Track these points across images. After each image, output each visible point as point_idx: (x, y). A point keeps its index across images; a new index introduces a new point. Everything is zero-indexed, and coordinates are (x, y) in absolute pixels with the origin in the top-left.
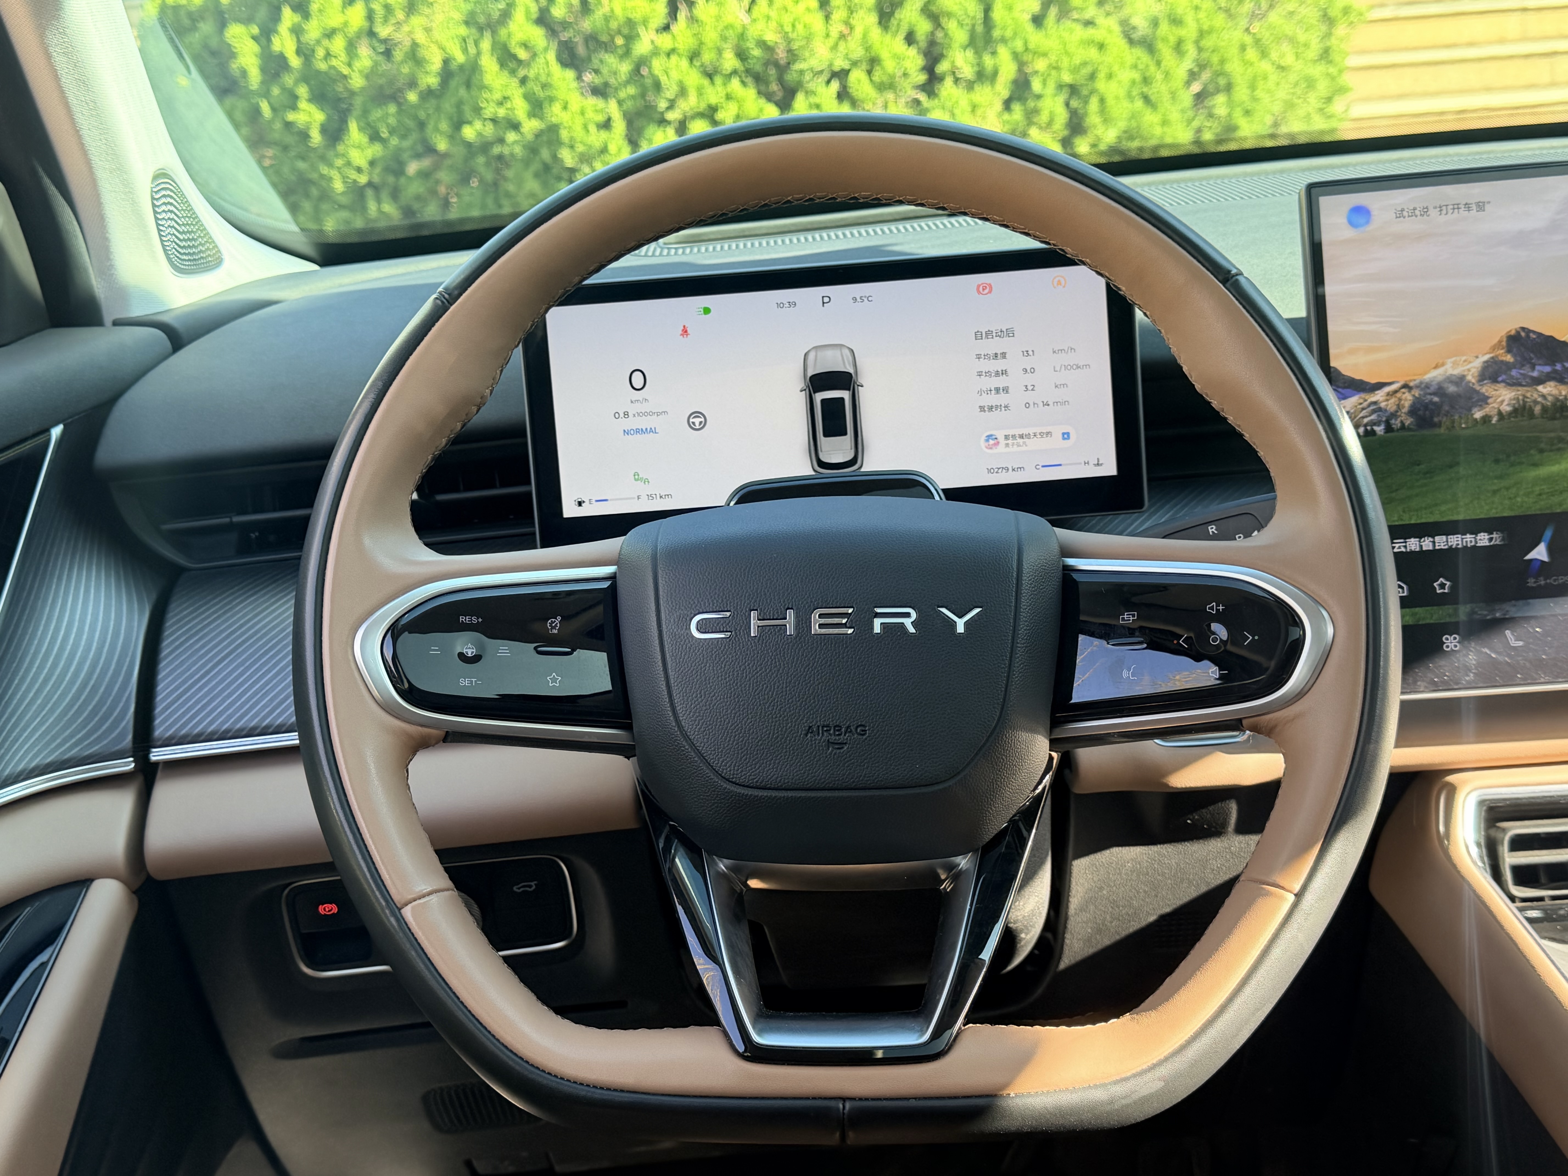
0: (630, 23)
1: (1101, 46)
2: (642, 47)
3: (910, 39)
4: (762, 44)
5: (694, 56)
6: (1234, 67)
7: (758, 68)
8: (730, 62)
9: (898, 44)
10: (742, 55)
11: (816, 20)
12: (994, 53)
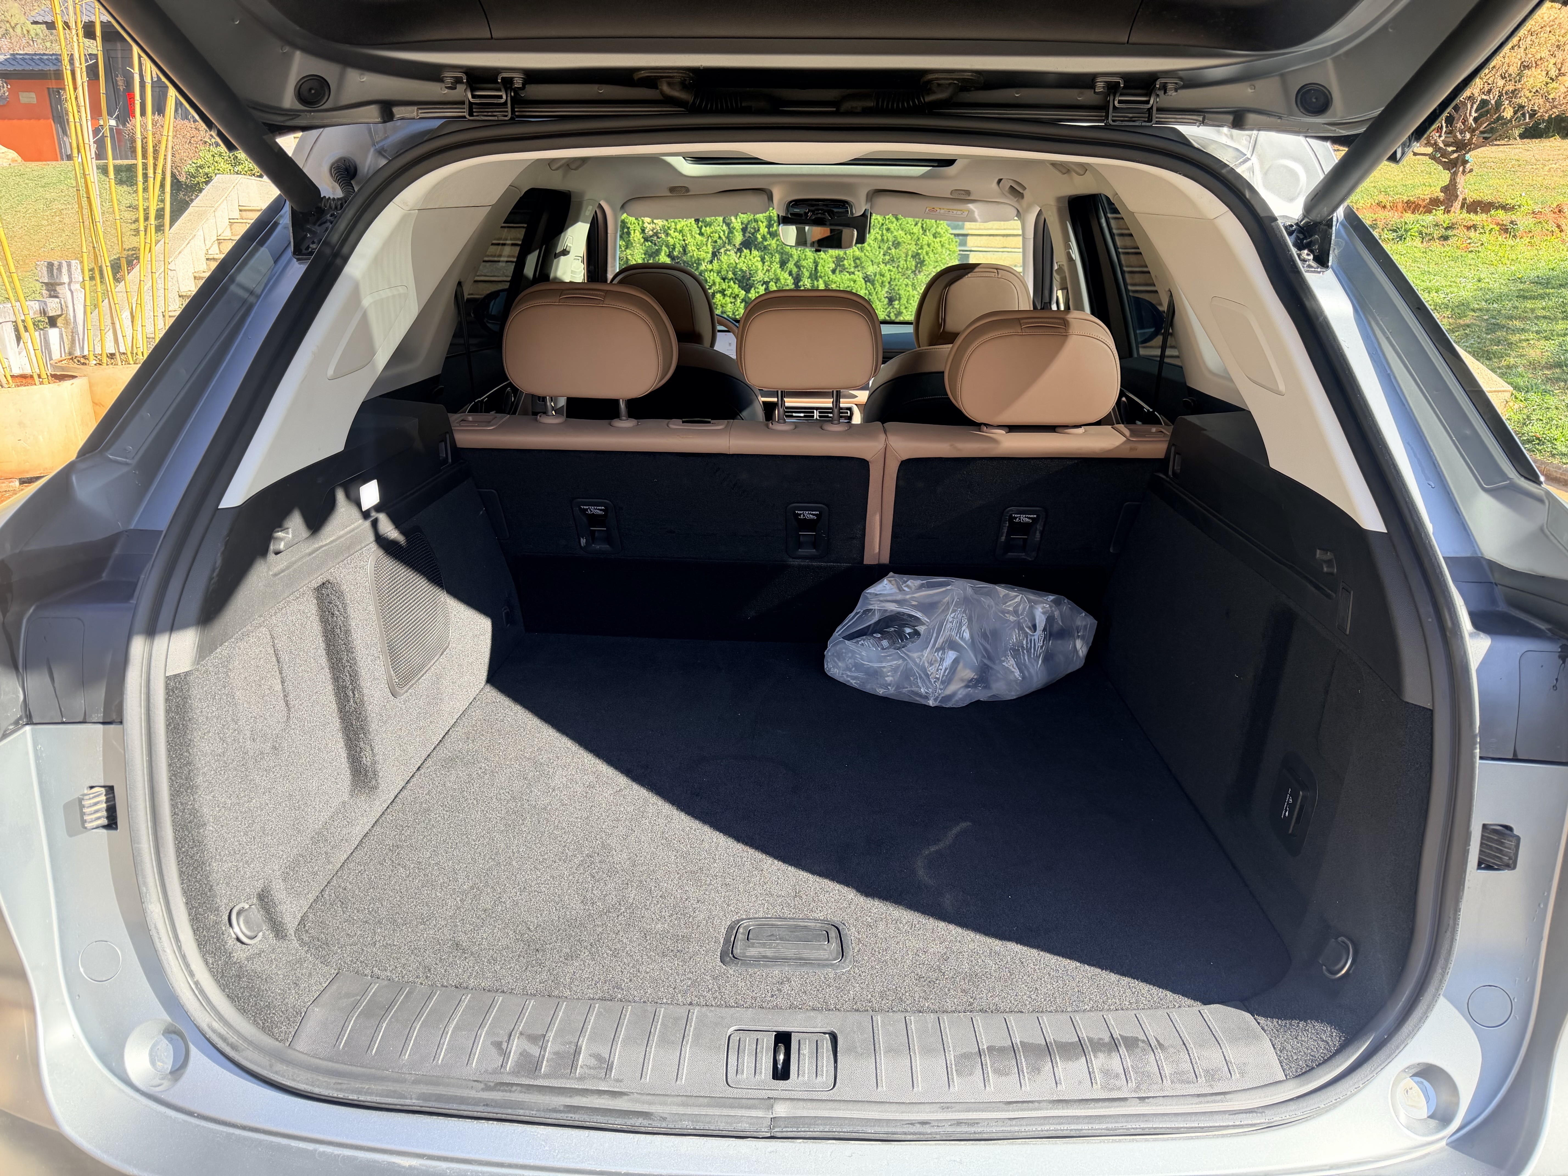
0: (699, 259)
1: (855, 281)
2: (703, 267)
3: (790, 274)
4: (741, 270)
5: (719, 272)
6: (902, 292)
7: (740, 278)
8: (730, 275)
9: (786, 275)
10: (734, 273)
11: (760, 265)
12: (818, 281)
